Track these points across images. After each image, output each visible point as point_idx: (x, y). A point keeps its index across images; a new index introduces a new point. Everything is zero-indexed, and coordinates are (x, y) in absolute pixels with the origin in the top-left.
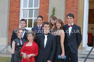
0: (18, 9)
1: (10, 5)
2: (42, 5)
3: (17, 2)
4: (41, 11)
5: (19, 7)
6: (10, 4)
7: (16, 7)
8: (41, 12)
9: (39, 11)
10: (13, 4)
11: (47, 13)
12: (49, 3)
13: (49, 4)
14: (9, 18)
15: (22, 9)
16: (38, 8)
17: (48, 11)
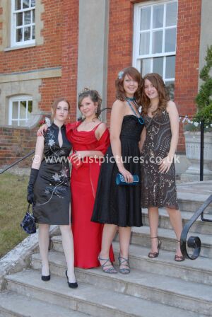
0: (126, 58)
1: (109, 51)
2: (183, 45)
3: (124, 42)
4: (181, 59)
5: (130, 53)
6: (110, 47)
7: (123, 55)
8: (181, 63)
9: (177, 60)
10: (115, 46)
11: (195, 65)
12: (199, 36)
13: (199, 40)
14: (108, 84)
15: (138, 59)
16: (174, 53)
17: (198, 58)
